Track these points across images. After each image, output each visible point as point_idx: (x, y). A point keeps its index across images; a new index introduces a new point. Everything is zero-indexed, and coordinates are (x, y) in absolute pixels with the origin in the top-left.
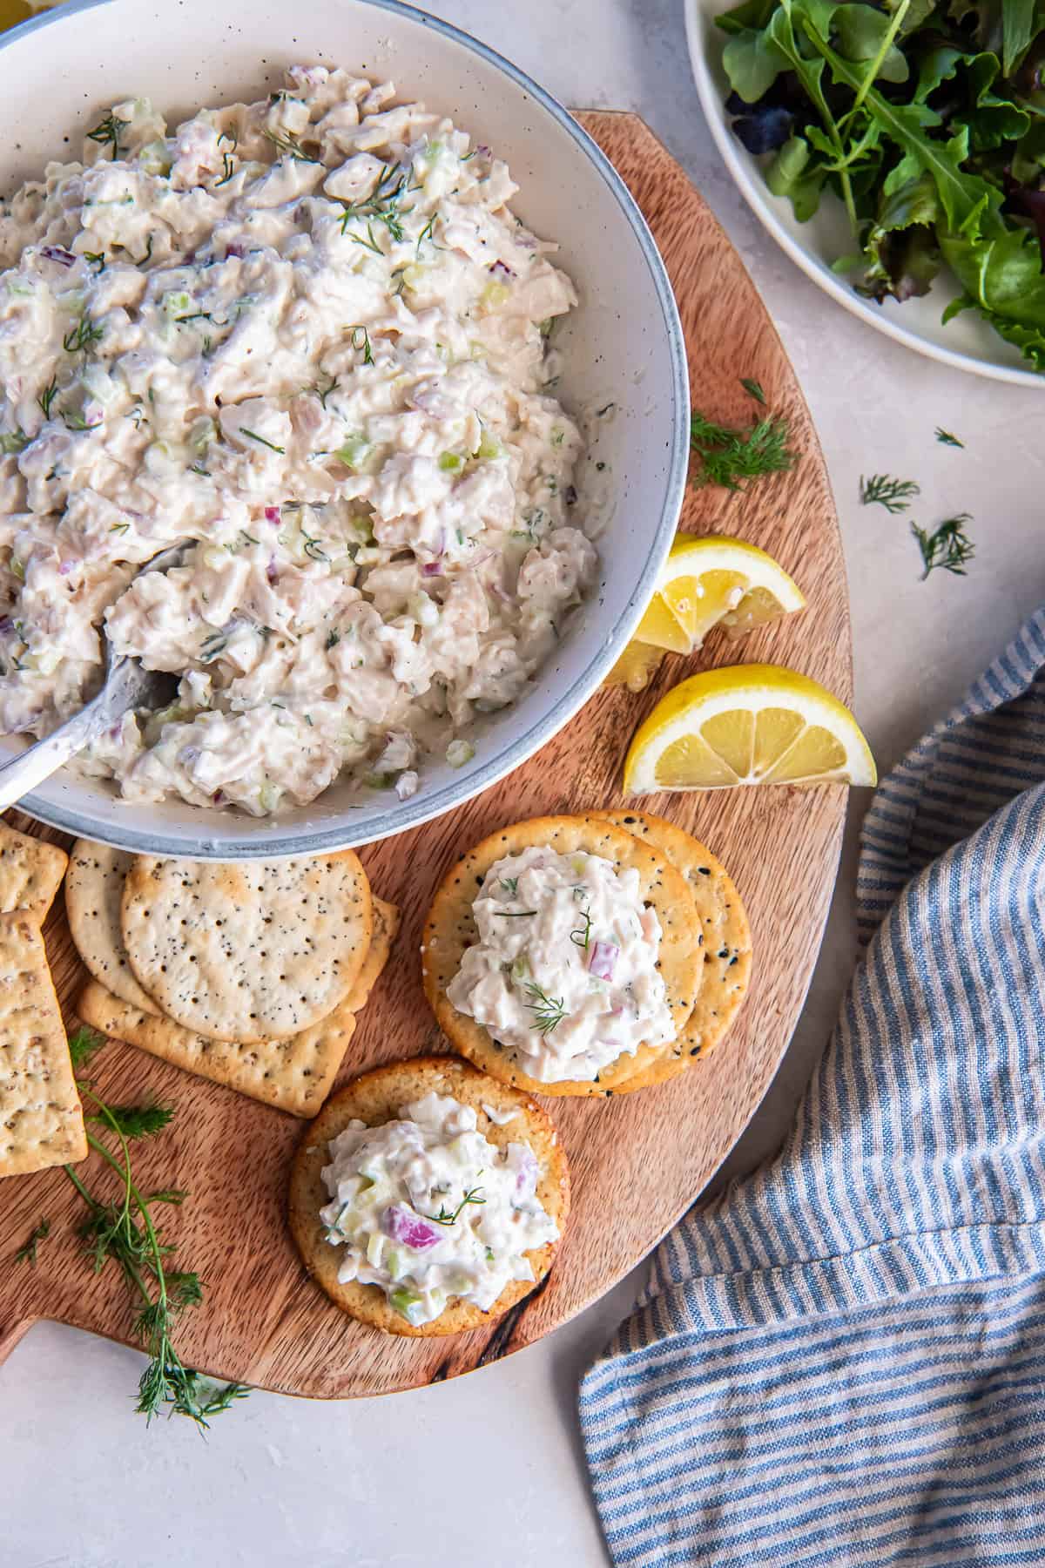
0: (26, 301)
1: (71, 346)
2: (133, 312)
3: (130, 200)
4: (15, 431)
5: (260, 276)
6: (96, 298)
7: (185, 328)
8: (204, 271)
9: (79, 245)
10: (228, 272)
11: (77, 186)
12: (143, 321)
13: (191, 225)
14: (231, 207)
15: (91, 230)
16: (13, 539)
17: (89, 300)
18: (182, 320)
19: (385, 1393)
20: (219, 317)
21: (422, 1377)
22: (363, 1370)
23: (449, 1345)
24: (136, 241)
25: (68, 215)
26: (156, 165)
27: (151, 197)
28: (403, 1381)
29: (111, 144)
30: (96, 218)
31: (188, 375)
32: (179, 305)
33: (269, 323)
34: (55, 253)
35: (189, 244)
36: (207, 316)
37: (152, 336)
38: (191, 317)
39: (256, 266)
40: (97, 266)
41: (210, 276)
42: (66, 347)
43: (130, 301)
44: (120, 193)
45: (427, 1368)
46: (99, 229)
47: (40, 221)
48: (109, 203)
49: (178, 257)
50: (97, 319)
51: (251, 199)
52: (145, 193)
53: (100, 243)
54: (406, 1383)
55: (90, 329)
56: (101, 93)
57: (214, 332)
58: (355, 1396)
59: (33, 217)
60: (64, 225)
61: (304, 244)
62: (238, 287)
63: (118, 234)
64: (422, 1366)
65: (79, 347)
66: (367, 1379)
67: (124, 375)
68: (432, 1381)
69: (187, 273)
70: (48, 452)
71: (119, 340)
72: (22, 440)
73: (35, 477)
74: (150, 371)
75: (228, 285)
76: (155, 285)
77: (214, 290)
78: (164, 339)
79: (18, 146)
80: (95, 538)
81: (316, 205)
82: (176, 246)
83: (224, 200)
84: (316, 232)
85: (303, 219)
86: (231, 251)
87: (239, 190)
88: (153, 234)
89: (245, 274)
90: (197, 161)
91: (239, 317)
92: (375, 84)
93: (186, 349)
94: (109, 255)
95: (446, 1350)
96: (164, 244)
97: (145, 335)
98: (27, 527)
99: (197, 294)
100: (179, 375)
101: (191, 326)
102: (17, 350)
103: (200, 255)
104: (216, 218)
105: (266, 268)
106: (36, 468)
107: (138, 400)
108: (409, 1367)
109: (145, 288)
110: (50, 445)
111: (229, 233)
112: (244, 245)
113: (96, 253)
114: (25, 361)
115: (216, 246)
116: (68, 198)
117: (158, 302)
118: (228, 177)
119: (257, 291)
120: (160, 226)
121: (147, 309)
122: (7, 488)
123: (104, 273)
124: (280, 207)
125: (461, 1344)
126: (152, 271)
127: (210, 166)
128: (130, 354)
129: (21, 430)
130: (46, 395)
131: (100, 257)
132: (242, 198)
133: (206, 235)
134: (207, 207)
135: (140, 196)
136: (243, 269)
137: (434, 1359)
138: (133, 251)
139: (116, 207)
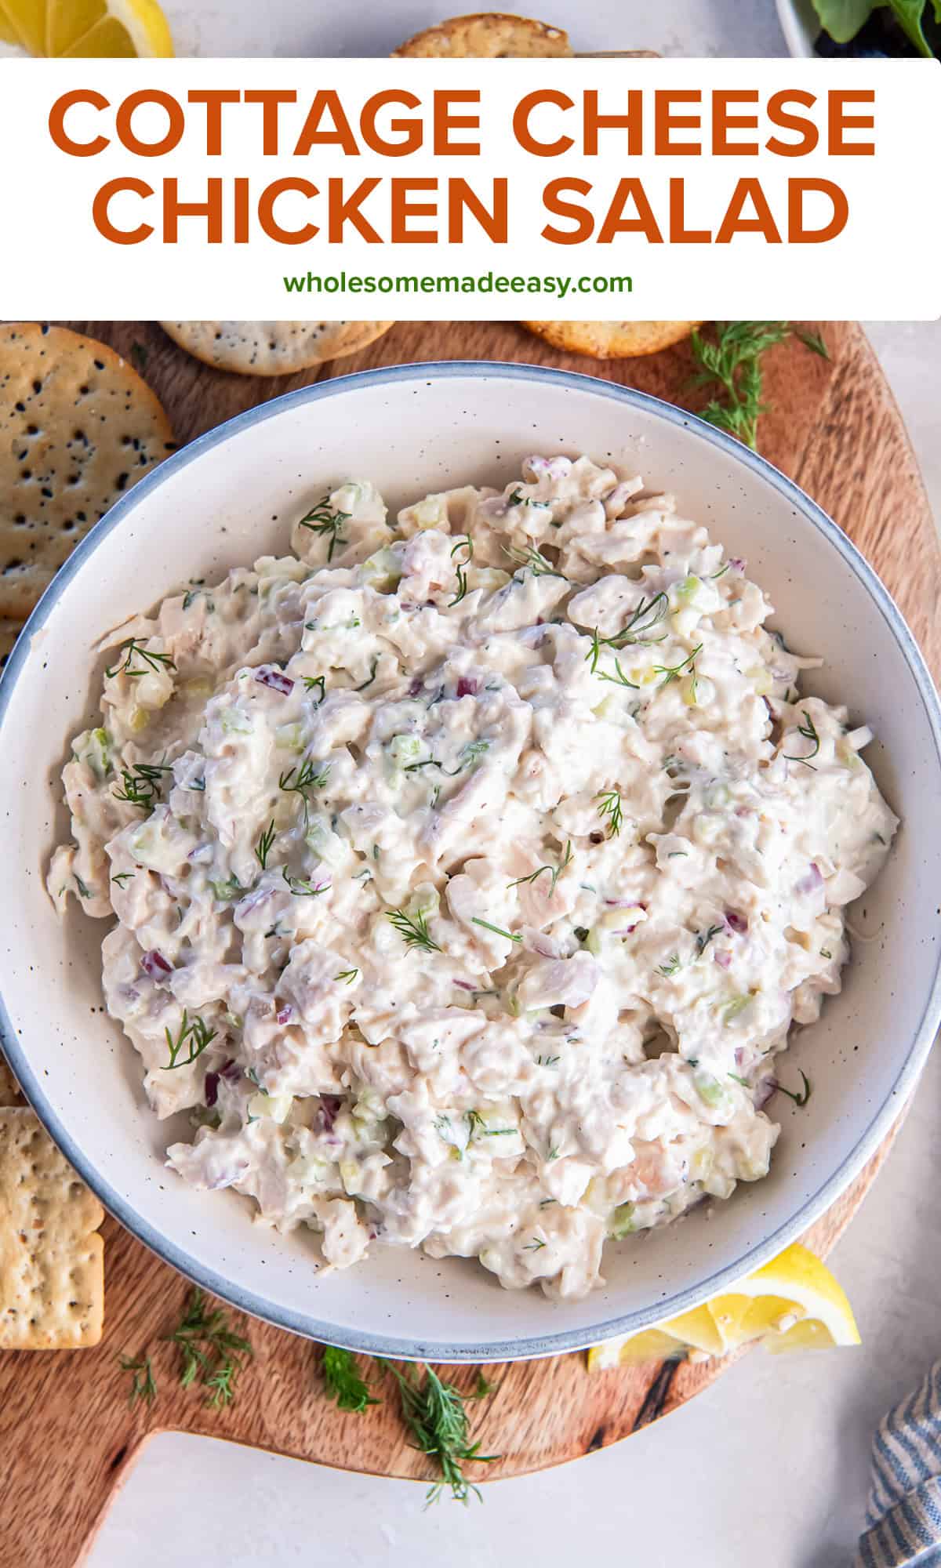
0: (244, 739)
1: (289, 784)
2: (356, 750)
3: (357, 624)
4: (228, 879)
5: (497, 721)
6: (317, 739)
7: (414, 776)
8: (435, 708)
9: (297, 668)
10: (462, 712)
11: (296, 598)
12: (368, 766)
13: (421, 649)
14: (464, 626)
15: (311, 653)
16: (227, 994)
17: (309, 741)
18: (411, 768)
19: (540, 1469)
20: (450, 766)
21: (577, 1448)
22: (514, 1448)
23: (602, 1410)
24: (360, 664)
25: (283, 629)
26: (382, 577)
27: (379, 619)
28: (557, 1453)
29: (328, 536)
30: (319, 642)
31: (415, 829)
32: (411, 748)
33: (505, 774)
34: (272, 679)
35: (417, 668)
36: (439, 764)
37: (380, 785)
38: (421, 765)
39: (493, 710)
40: (315, 694)
41: (441, 710)
42: (281, 786)
43: (353, 739)
44: (347, 617)
45: (581, 1439)
46: (320, 653)
47: (251, 623)
48: (335, 627)
49: (405, 683)
50: (320, 763)
51: (489, 622)
52: (371, 614)
53: (320, 666)
54: (561, 1457)
55: (311, 772)
56: (317, 473)
57: (447, 782)
58: (508, 1476)
59: (241, 614)
60: (278, 636)
61: (547, 680)
62: (472, 729)
63: (340, 658)
64: (575, 1438)
65: (298, 788)
66: (519, 1457)
67: (348, 831)
68: (588, 1451)
69: (416, 709)
70: (268, 908)
71: (344, 789)
72: (237, 889)
73: (253, 935)
74: (375, 831)
75: (461, 726)
76: (380, 721)
77: (444, 730)
78: (393, 788)
79: (224, 530)
80: (317, 988)
81: (562, 634)
82: (403, 669)
83: (455, 620)
84: (558, 665)
85: (545, 649)
86: (464, 688)
87: (474, 610)
88: (379, 658)
89: (480, 717)
90: (431, 577)
91: (473, 767)
92: (620, 476)
93: (413, 795)
94: (329, 678)
95: (599, 1417)
96: (390, 669)
97: (372, 784)
98: (244, 980)
99: (428, 734)
100: (406, 831)
101: (421, 774)
102: (232, 792)
103: (429, 684)
104: (449, 643)
105: (504, 713)
106: (255, 924)
107: (362, 856)
108: (562, 1439)
109: (370, 723)
110: (271, 901)
111: (463, 663)
112: (479, 678)
113: (315, 677)
114: (240, 802)
115: (445, 678)
116: (284, 609)
117: (385, 744)
118: (463, 591)
119: (493, 736)
120: (386, 647)
121: (373, 752)
122: (219, 939)
123: (327, 704)
124: (521, 629)
125: (615, 1409)
126: (378, 702)
127: (442, 581)
128: (353, 808)
129: (234, 877)
130: (263, 841)
131: (318, 682)
132: (477, 618)
133: (438, 661)
134: (440, 629)
135: (366, 617)
136: (478, 710)
137: (587, 1428)
138: (355, 673)
139: (342, 630)
